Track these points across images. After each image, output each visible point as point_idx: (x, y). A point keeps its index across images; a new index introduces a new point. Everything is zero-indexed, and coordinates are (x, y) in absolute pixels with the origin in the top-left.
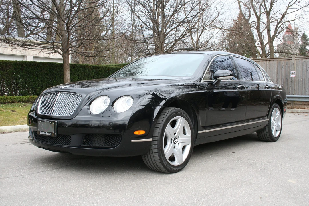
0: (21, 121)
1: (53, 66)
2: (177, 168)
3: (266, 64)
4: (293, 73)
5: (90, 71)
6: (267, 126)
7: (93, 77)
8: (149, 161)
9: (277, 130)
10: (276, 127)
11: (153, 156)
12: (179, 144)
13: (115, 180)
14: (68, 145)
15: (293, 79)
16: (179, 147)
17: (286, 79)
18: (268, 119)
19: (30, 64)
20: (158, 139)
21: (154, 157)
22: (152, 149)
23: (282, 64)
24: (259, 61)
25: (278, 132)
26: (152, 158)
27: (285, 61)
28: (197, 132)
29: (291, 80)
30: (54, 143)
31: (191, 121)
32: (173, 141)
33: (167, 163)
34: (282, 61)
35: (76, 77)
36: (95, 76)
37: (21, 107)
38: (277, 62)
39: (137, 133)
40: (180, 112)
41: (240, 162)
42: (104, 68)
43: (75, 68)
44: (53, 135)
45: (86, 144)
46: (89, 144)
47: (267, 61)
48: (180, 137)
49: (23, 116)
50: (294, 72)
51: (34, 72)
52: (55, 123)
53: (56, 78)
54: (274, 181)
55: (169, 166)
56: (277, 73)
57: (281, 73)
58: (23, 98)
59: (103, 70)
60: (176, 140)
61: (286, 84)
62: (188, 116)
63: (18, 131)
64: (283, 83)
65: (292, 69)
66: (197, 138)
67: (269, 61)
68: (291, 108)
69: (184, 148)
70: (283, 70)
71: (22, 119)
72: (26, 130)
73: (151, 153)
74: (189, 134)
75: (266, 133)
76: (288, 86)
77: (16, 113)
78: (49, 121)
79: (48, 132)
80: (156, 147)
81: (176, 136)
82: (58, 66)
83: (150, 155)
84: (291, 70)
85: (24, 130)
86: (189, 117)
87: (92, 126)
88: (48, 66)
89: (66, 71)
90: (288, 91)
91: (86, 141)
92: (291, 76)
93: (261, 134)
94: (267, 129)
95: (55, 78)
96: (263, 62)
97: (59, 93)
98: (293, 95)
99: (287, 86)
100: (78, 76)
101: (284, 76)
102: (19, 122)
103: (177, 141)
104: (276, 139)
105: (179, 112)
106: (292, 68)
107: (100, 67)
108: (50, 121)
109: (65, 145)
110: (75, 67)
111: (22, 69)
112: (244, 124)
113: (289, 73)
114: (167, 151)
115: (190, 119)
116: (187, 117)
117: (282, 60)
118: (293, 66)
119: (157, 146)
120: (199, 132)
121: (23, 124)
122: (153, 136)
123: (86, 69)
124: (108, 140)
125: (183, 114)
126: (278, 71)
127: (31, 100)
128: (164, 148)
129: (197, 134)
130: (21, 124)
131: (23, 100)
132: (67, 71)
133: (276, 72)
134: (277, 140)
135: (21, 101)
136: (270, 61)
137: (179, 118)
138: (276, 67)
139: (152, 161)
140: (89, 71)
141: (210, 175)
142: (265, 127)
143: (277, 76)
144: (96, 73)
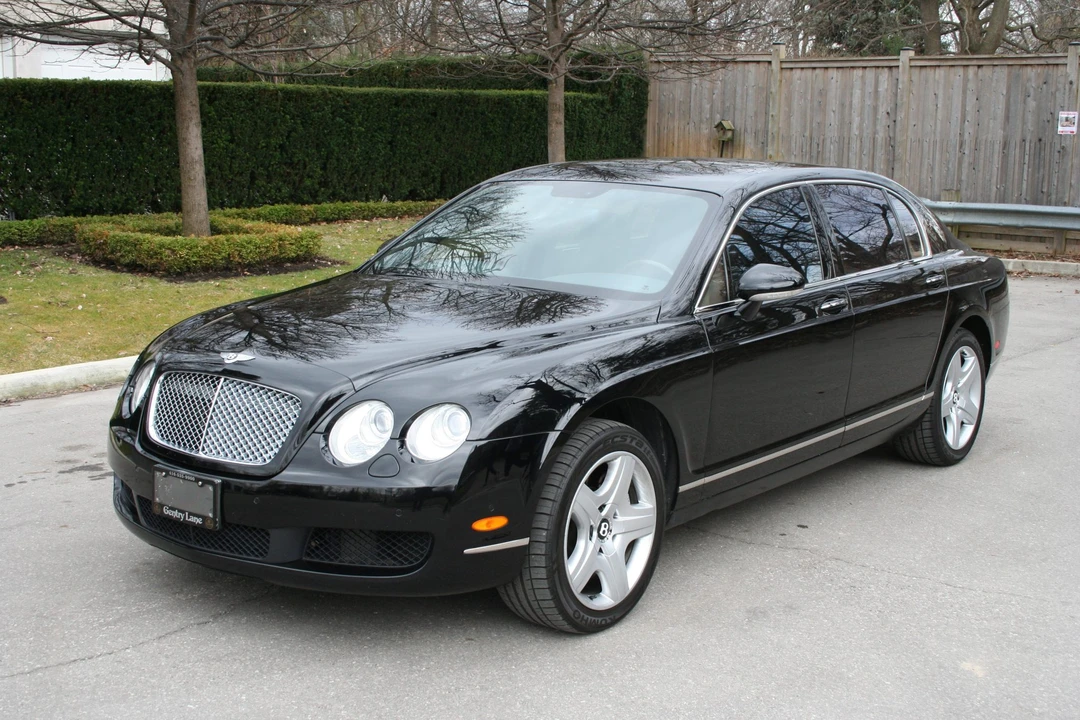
0: (36, 352)
1: (131, 99)
2: (607, 618)
3: (966, 80)
4: (1067, 119)
5: (275, 111)
6: (927, 415)
7: (290, 132)
8: (519, 601)
9: (962, 423)
10: (960, 411)
11: (533, 589)
12: (614, 536)
13: (411, 666)
14: (260, 559)
15: (1066, 143)
16: (615, 545)
17: (1040, 140)
18: (932, 394)
19: (40, 94)
20: (547, 537)
21: (536, 591)
22: (530, 567)
23: (1029, 80)
24: (939, 66)
25: (969, 430)
26: (530, 593)
27: (1039, 69)
28: (677, 489)
29: (1058, 148)
30: (213, 545)
31: (656, 460)
32: (595, 533)
33: (575, 608)
34: (1029, 69)
35: (221, 138)
36: (294, 130)
37: (19, 273)
38: (1009, 73)
39: (481, 525)
40: (619, 439)
41: (816, 576)
42: (330, 96)
43: (217, 102)
44: (210, 525)
45: (318, 556)
46: (327, 557)
47: (967, 66)
48: (621, 515)
49: (40, 328)
50: (1073, 115)
51: (59, 123)
52: (212, 483)
53: (145, 144)
54: (918, 665)
55: (582, 614)
56: (1007, 118)
57: (1024, 114)
58: (21, 231)
59: (327, 105)
60: (605, 526)
61: (1037, 161)
62: (646, 445)
63: (28, 394)
64: (1027, 157)
65: (1066, 105)
66: (677, 507)
67: (976, 68)
68: (1053, 257)
69: (631, 547)
70: (1032, 104)
71: (38, 339)
72: (58, 391)
73: (526, 577)
74: (648, 502)
75: (923, 438)
76: (1047, 168)
77: (9, 310)
78: (193, 479)
79: (191, 511)
80: (542, 561)
81: (606, 515)
82: (152, 96)
83: (523, 585)
84: (1062, 109)
85: (49, 390)
86: (648, 449)
87: (333, 493)
88: (111, 97)
89: (188, 128)
90: (1045, 190)
91: (317, 548)
92: (1060, 129)
93: (906, 441)
94: (926, 425)
95: (141, 142)
96: (953, 69)
97: (222, 380)
98: (1065, 204)
99: (1042, 170)
100: (231, 132)
101: (1032, 129)
102: (28, 357)
103: (610, 531)
104: (957, 457)
105: (616, 440)
106: (1066, 98)
107: (314, 95)
108: (197, 480)
109: (248, 555)
110: (216, 99)
111: (12, 114)
112: (841, 430)
113: (1053, 120)
114: (576, 568)
115: (652, 454)
116: (642, 450)
117: (1026, 65)
118: (1070, 89)
119: (544, 557)
120: (682, 489)
121: (44, 367)
122: (534, 526)
123: (258, 104)
124: (389, 548)
125: (631, 441)
126: (1012, 108)
127: (53, 234)
128: (569, 556)
129: (676, 493)
130: (36, 368)
131: (21, 236)
132: (190, 129)
133: (1000, 113)
134: (962, 458)
135: (16, 241)
136: (979, 66)
137: (619, 456)
138: (1005, 92)
139: (529, 602)
140: (271, 111)
141: (714, 640)
142: (919, 421)
143: (1004, 130)
144: (298, 116)
